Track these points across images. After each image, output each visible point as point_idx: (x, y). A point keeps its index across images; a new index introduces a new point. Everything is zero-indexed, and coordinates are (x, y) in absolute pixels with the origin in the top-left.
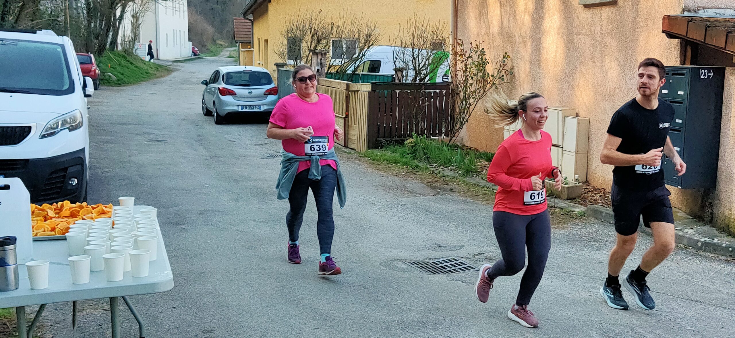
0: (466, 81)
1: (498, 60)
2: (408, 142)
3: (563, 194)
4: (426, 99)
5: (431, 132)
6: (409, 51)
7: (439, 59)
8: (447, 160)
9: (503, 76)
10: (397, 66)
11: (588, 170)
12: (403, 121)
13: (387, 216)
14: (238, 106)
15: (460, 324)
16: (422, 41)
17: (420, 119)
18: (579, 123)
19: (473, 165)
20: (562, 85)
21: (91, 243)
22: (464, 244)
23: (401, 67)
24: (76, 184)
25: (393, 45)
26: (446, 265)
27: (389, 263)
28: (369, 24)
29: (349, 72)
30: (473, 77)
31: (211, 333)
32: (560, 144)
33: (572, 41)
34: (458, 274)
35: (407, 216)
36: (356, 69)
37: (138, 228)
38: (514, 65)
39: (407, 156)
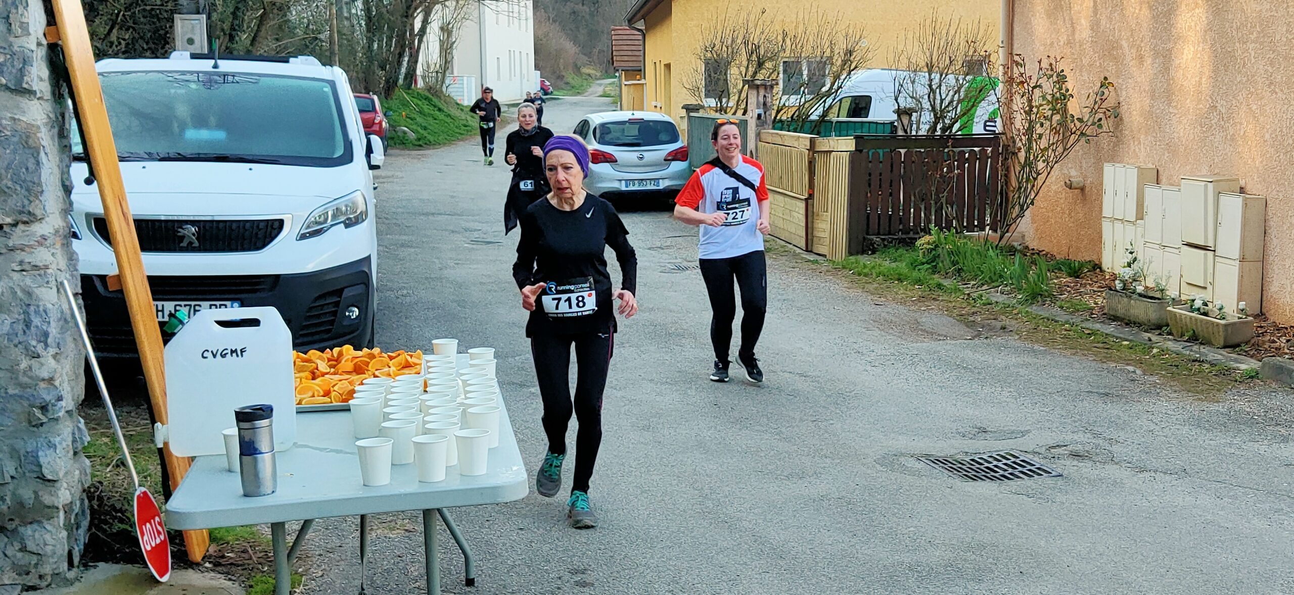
0: (1030, 130)
1: (1091, 91)
2: (923, 242)
3: (1217, 336)
4: (956, 163)
5: (965, 224)
6: (923, 78)
7: (978, 90)
8: (995, 273)
9: (1100, 119)
10: (902, 105)
11: (1264, 292)
12: (912, 205)
13: (886, 375)
14: (620, 180)
15: (1025, 572)
16: (948, 61)
17: (943, 200)
18: (1245, 205)
19: (1045, 283)
20: (1213, 135)
21: (390, 417)
22: (1028, 428)
23: (908, 106)
24: (357, 317)
25: (893, 67)
26: (996, 466)
27: (891, 459)
28: (851, 31)
29: (814, 117)
30: (1044, 122)
31: (583, 573)
32: (1210, 243)
33: (1232, 54)
34: (1019, 481)
35: (923, 376)
36: (826, 113)
37: (466, 392)
38: (1121, 99)
39: (920, 267)
